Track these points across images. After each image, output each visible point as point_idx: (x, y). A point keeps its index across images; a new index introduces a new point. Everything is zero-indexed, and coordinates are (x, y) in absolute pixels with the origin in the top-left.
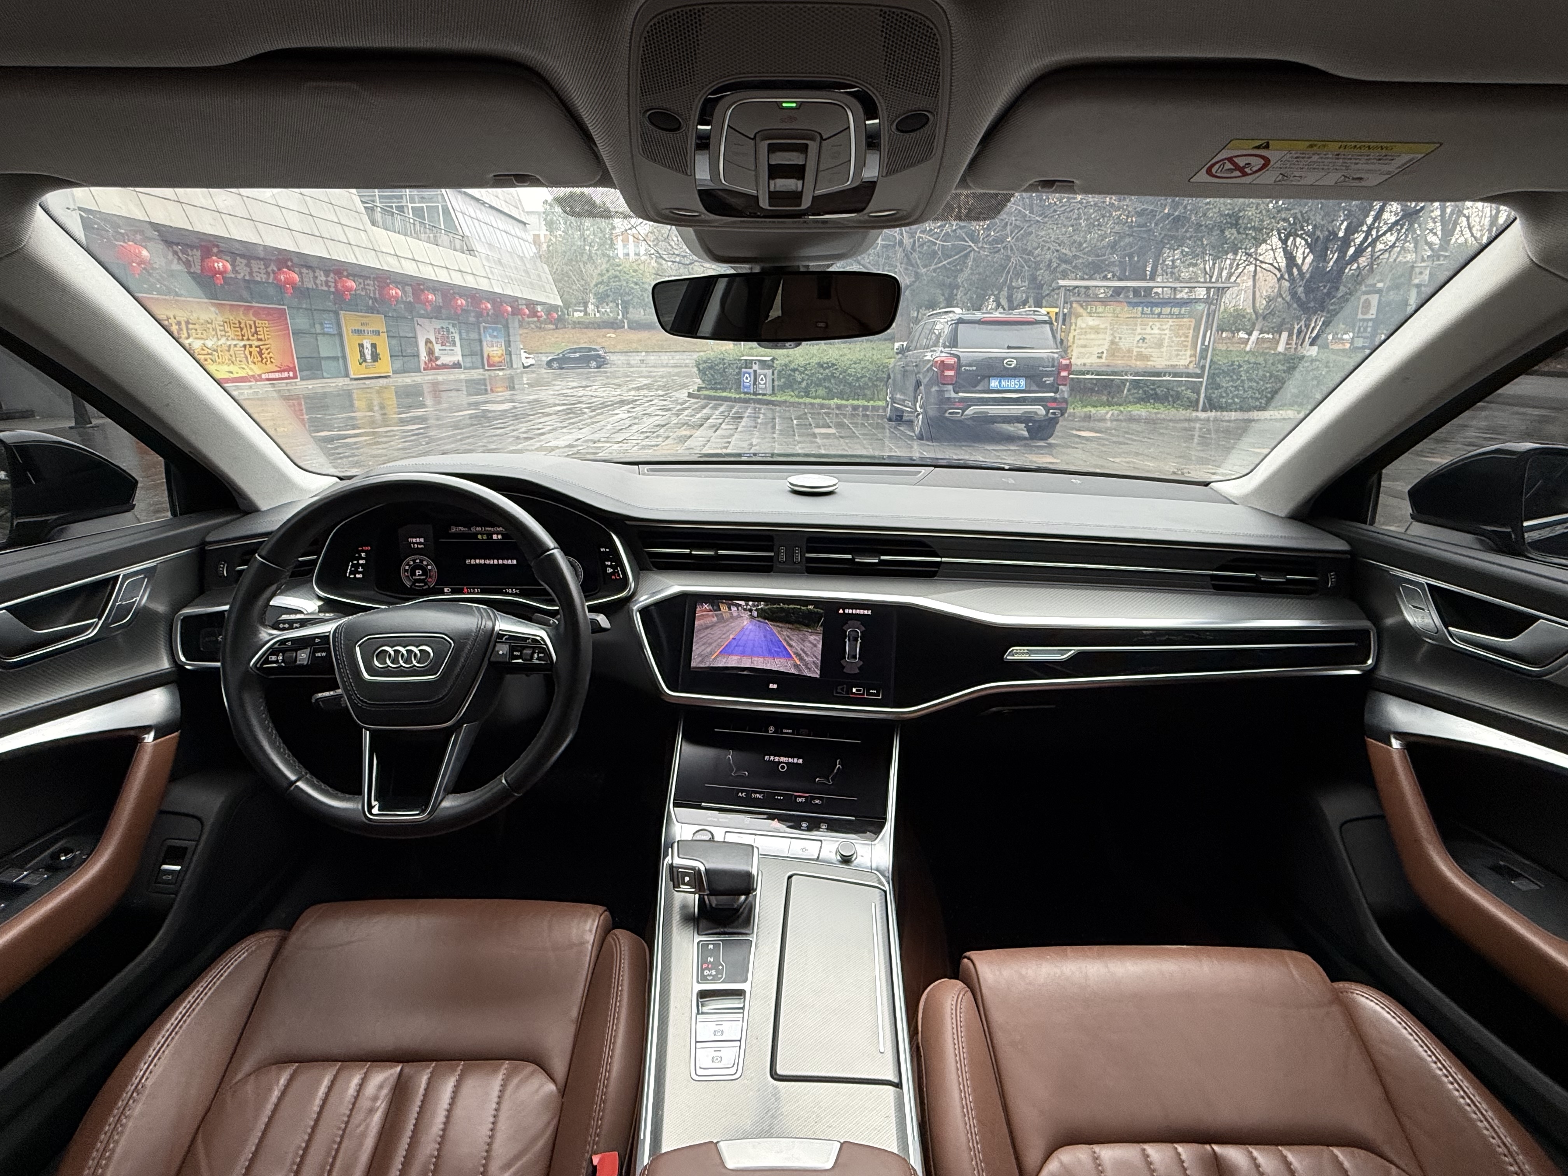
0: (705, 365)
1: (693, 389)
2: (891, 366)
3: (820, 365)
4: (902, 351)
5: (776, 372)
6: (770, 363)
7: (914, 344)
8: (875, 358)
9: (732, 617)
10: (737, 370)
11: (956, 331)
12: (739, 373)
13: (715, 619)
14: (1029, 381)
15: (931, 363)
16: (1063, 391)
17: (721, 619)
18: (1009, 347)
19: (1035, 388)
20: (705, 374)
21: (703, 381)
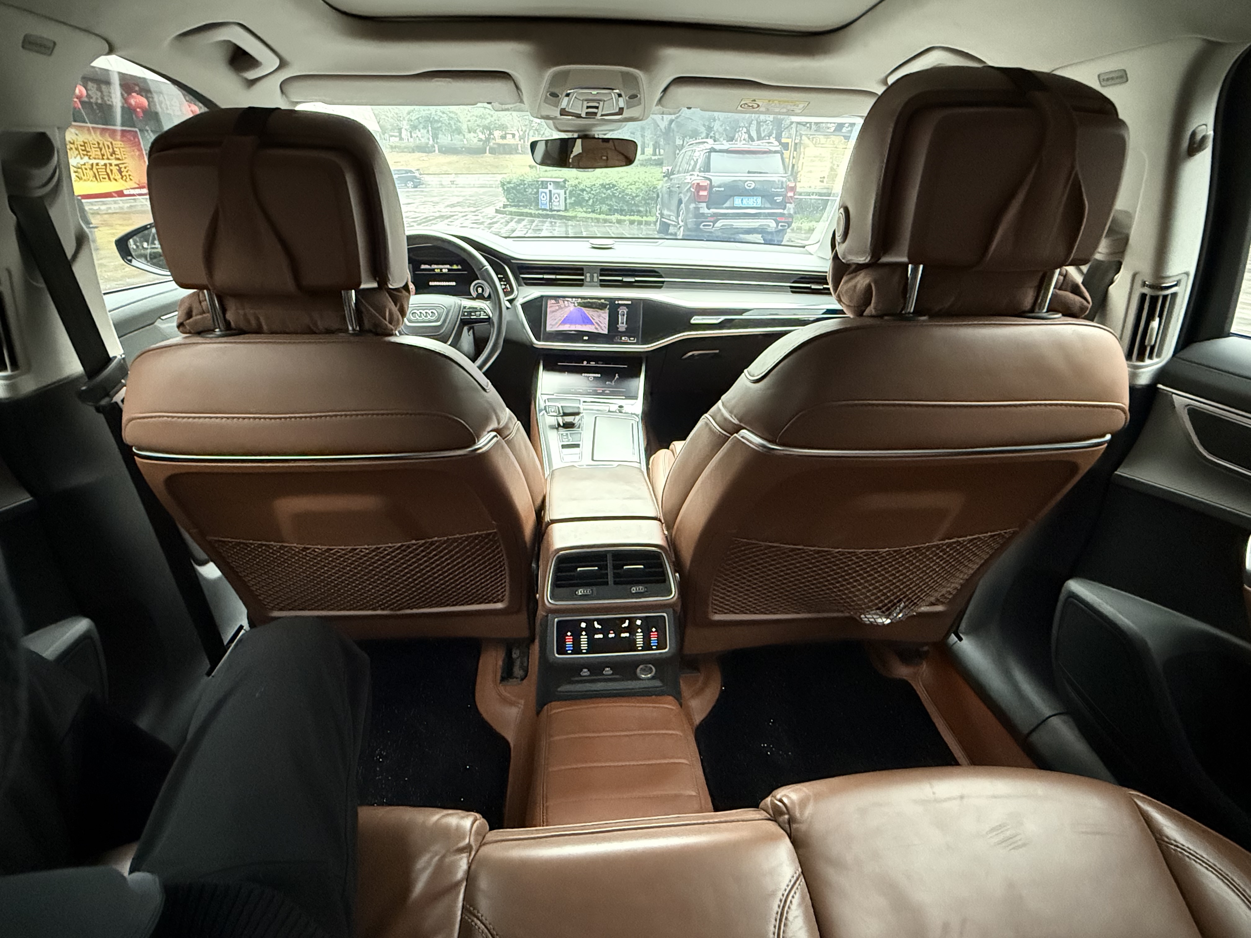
0: (508, 186)
1: (499, 206)
2: (659, 187)
3: (603, 186)
4: (668, 175)
5: (567, 192)
6: (562, 184)
7: (677, 169)
8: (647, 180)
9: (565, 306)
10: (535, 190)
11: (709, 158)
12: (537, 193)
13: (557, 308)
14: (764, 200)
15: (690, 185)
16: (789, 209)
17: (560, 308)
18: (749, 172)
19: (768, 205)
20: (509, 193)
21: (508, 199)
